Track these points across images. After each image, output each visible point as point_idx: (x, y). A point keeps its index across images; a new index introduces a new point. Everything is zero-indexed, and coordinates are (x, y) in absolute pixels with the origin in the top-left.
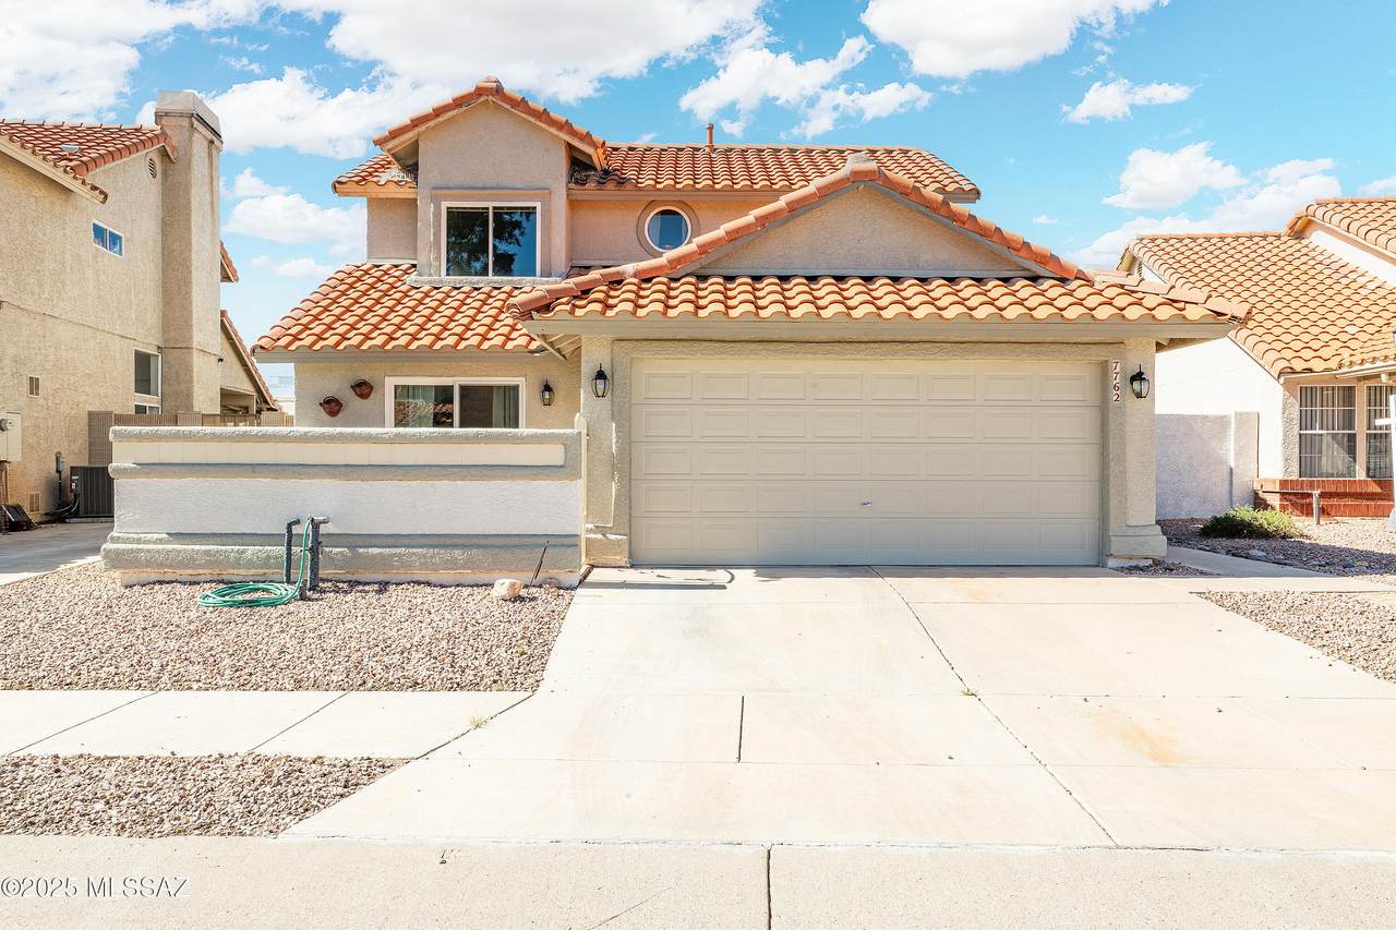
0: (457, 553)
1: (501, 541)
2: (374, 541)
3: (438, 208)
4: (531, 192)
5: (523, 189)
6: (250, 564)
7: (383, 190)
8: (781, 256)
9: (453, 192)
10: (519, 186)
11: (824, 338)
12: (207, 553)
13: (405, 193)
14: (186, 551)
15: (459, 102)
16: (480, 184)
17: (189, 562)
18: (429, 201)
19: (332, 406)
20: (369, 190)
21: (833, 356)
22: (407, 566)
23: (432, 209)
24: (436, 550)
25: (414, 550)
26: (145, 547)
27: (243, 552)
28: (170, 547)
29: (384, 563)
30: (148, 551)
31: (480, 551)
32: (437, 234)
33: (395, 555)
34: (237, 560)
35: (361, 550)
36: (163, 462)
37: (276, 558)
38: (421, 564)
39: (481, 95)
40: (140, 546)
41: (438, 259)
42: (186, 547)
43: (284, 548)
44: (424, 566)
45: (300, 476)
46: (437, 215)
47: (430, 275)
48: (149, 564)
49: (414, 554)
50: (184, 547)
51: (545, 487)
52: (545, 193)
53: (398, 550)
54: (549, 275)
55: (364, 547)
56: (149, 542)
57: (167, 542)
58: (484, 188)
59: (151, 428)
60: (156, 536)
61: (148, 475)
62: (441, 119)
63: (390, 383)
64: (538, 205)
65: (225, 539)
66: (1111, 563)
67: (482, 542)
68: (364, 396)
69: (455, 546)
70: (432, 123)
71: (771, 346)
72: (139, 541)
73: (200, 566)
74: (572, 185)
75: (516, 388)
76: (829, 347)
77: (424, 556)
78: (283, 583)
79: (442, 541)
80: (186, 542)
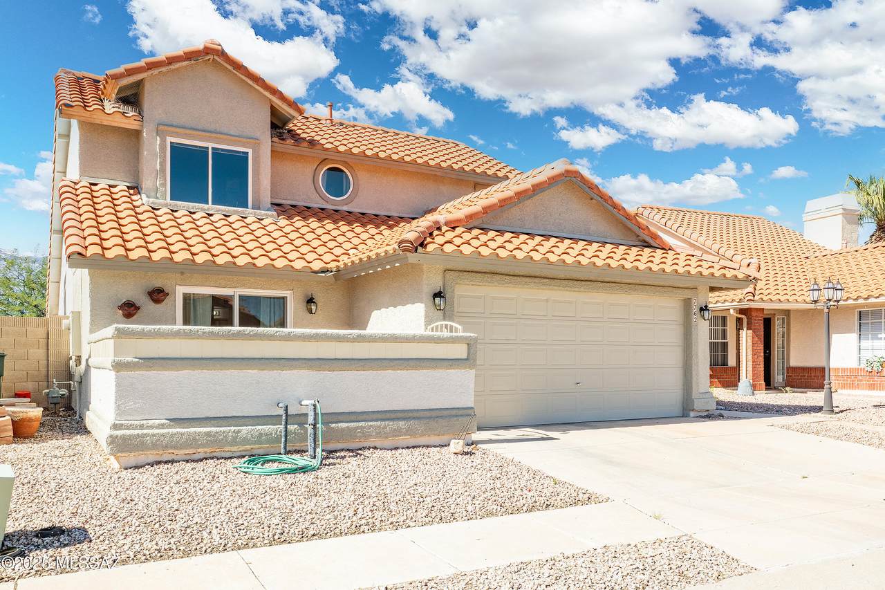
0: (401, 423)
1: (428, 414)
2: (340, 418)
3: (163, 141)
4: (245, 140)
5: (237, 136)
6: (245, 441)
7: (109, 118)
8: (519, 220)
9: (178, 130)
10: (232, 133)
11: (562, 276)
12: (208, 434)
13: (132, 125)
14: (189, 434)
15: (189, 56)
16: (200, 127)
17: (192, 442)
18: (155, 134)
19: (129, 309)
20: (95, 116)
21: (569, 289)
22: (366, 436)
23: (158, 142)
24: (387, 423)
25: (371, 423)
26: (151, 431)
27: (239, 431)
28: (174, 430)
29: (351, 434)
30: (154, 435)
31: (416, 422)
32: (163, 164)
33: (357, 428)
34: (235, 438)
35: (333, 425)
36: (160, 356)
37: (267, 435)
38: (377, 434)
39: (207, 53)
40: (145, 431)
41: (164, 185)
42: (188, 430)
43: (282, 427)
44: (379, 435)
45: (283, 368)
46: (163, 147)
47: (157, 198)
48: (154, 446)
49: (371, 426)
50: (186, 430)
51: (455, 374)
52: (255, 142)
53: (360, 424)
54: (259, 208)
55: (336, 422)
56: (151, 427)
57: (169, 427)
58: (204, 131)
59: (154, 327)
60: (158, 422)
61: (150, 368)
62: (172, 67)
63: (180, 291)
64: (250, 151)
65: (221, 422)
66: (692, 414)
67: (415, 414)
68: (157, 301)
69: (398, 419)
70: (164, 69)
71: (537, 280)
72: (141, 427)
73: (203, 446)
74: (276, 139)
75: (284, 299)
76: (566, 282)
77: (378, 427)
78: (280, 454)
79: (388, 415)
80: (185, 425)
